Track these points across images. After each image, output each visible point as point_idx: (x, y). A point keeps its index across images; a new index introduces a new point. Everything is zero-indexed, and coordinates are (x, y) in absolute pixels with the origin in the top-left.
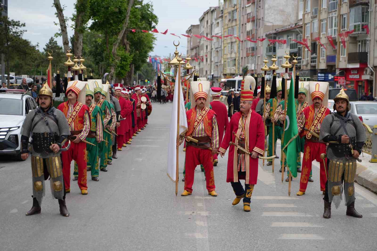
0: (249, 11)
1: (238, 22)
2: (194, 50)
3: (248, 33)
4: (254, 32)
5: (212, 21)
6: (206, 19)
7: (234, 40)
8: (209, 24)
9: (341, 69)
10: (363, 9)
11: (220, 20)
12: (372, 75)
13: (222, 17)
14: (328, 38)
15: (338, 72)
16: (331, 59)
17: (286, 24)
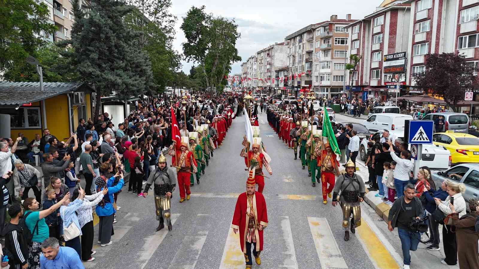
0: (268, 60)
1: (263, 65)
2: (245, 75)
3: (268, 69)
4: (270, 69)
5: (252, 62)
6: (250, 61)
7: (262, 72)
8: (251, 63)
9: (303, 87)
10: (310, 64)
11: (256, 62)
12: (313, 89)
13: (257, 61)
14: (298, 75)
15: (301, 88)
16: (299, 83)
17: (283, 66)
